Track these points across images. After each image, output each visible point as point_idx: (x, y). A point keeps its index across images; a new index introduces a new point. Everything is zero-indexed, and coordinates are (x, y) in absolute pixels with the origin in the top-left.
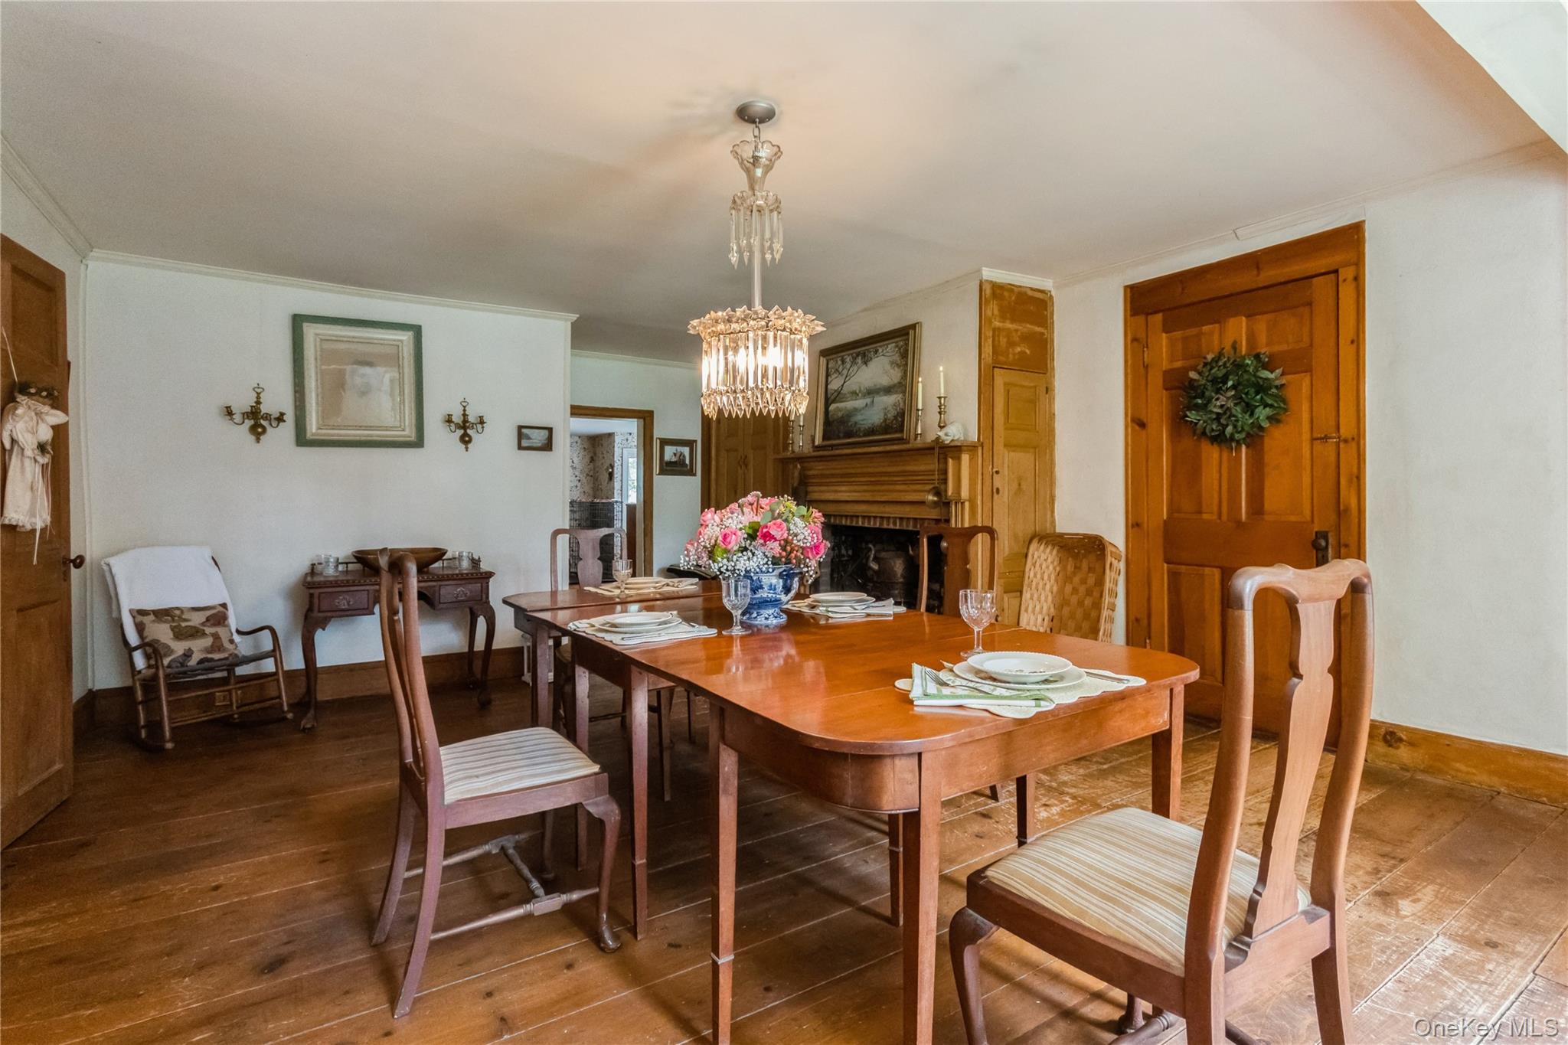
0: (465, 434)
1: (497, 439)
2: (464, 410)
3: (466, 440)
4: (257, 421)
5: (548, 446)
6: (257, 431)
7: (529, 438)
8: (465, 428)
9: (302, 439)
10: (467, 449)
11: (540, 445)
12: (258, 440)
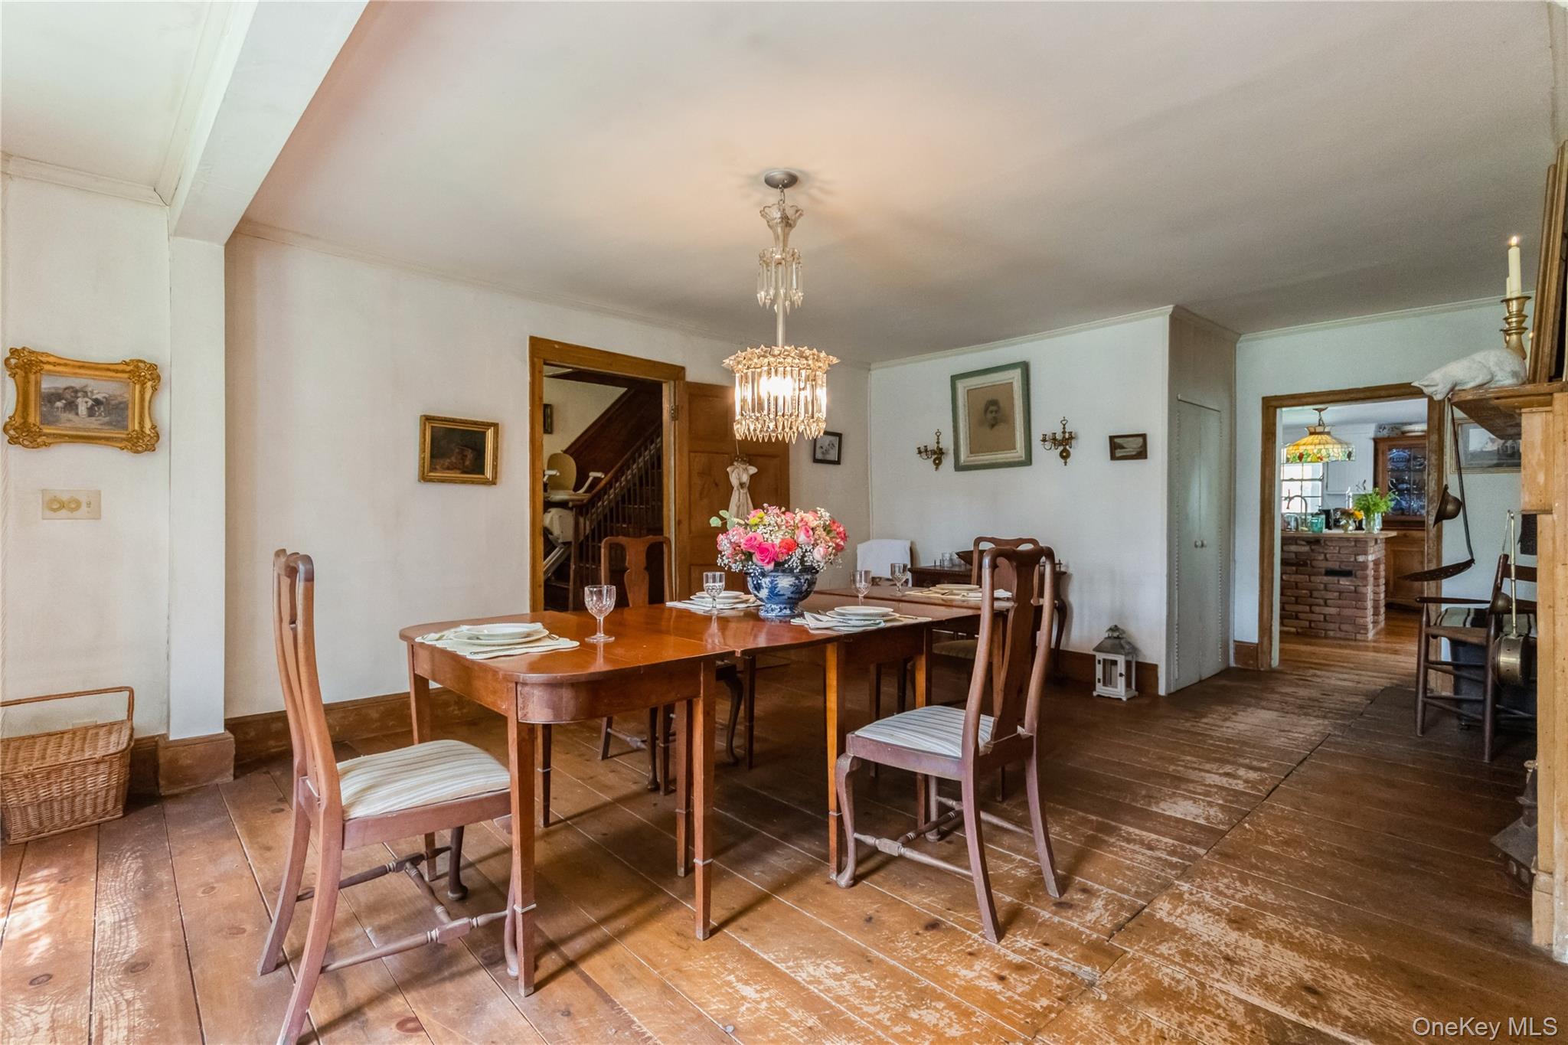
0: (1065, 450)
1: (1091, 449)
2: (1064, 428)
3: (1065, 456)
4: (937, 455)
5: (1142, 454)
6: (938, 463)
7: (1122, 447)
8: (1063, 443)
9: (959, 467)
10: (1066, 463)
11: (1134, 453)
12: (937, 468)
